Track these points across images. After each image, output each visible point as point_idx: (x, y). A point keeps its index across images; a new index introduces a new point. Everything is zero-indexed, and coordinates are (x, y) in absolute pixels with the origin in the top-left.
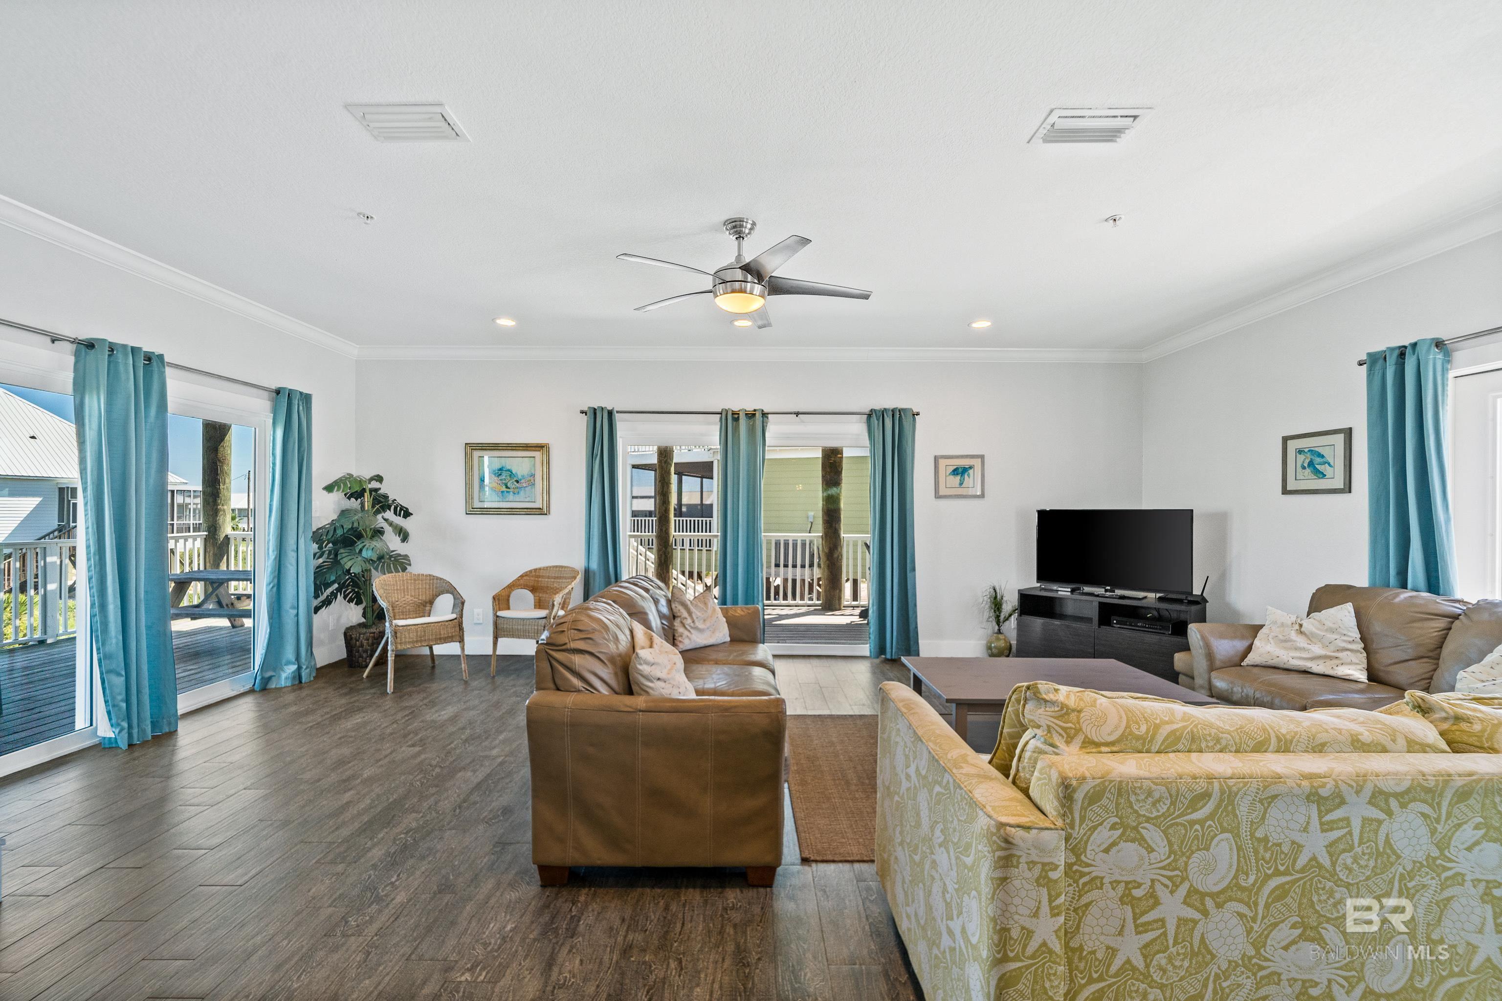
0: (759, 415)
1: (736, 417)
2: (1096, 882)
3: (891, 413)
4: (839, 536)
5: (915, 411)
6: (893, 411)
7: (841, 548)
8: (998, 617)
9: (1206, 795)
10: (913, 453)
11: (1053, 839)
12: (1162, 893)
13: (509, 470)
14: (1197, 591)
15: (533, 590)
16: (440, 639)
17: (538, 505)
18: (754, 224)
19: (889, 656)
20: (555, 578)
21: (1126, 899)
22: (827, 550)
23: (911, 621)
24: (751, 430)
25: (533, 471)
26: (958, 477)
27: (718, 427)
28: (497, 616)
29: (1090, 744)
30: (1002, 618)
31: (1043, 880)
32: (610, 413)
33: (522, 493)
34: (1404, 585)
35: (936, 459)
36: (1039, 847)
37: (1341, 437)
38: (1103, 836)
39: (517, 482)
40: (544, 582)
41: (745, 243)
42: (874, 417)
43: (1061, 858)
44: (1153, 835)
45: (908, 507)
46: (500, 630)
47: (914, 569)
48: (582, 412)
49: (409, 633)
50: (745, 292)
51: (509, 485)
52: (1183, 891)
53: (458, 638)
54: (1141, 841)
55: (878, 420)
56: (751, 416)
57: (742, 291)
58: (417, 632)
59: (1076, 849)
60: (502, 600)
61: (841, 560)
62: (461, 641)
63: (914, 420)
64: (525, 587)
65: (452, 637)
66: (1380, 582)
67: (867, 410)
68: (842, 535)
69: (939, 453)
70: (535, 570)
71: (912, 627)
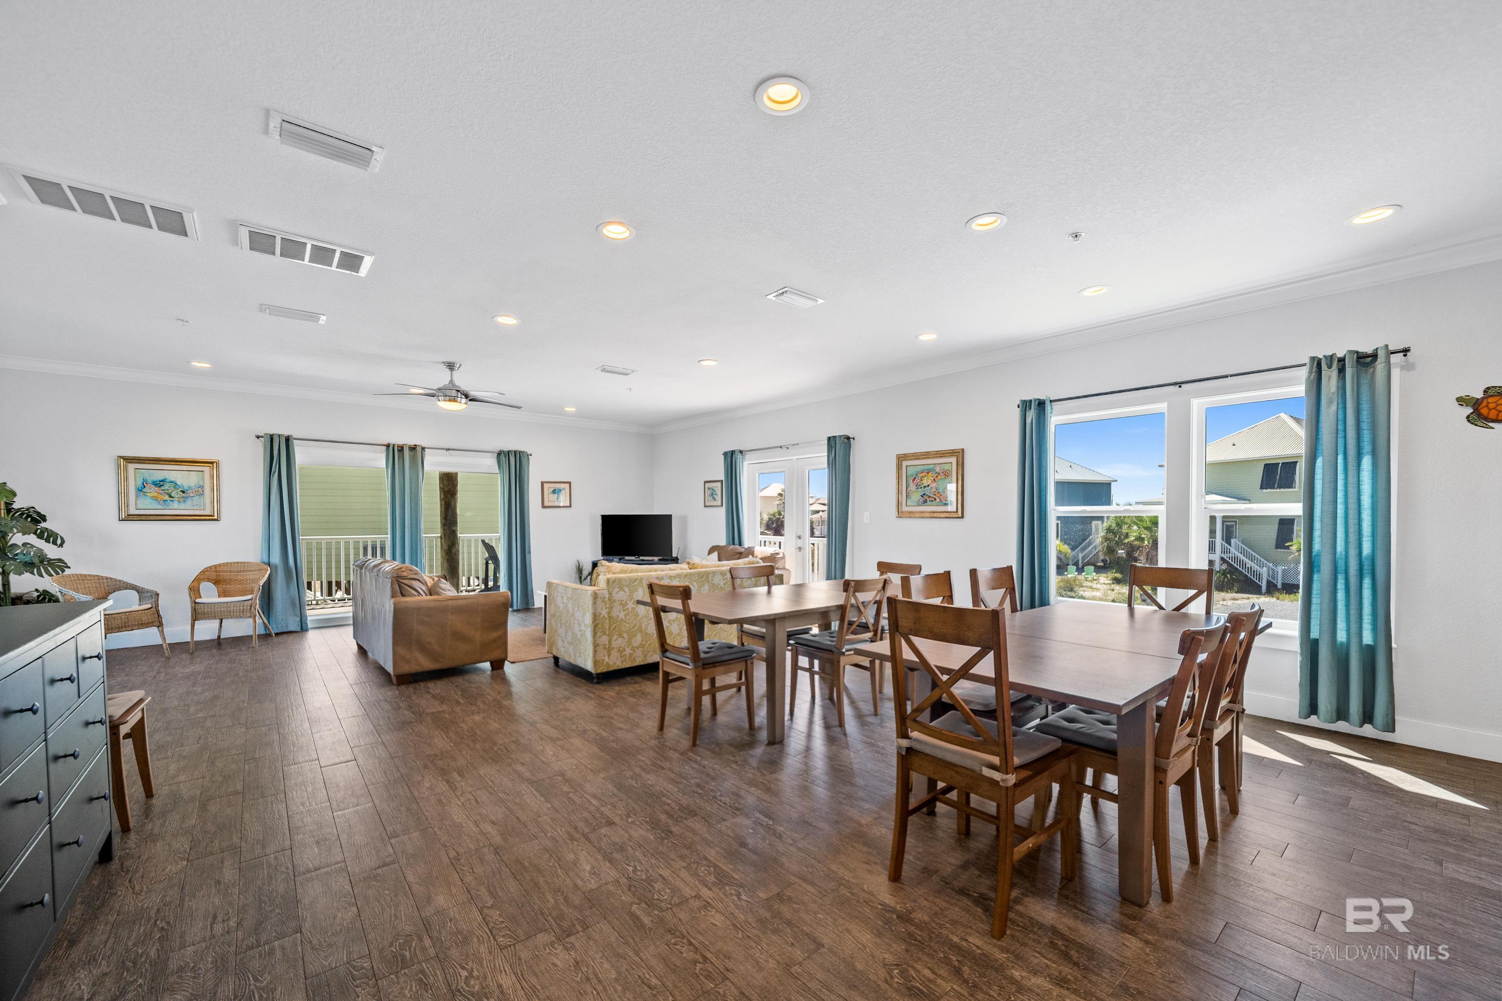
0: (419, 449)
1: (401, 449)
2: (615, 601)
3: (513, 454)
4: (456, 536)
5: (529, 453)
6: (515, 452)
7: (458, 545)
8: (581, 578)
9: (637, 579)
10: (528, 477)
11: (605, 592)
12: (628, 602)
13: (172, 482)
14: (674, 555)
15: (216, 582)
16: (142, 624)
17: (208, 512)
18: (460, 365)
19: (515, 608)
20: (238, 572)
21: (621, 604)
22: (445, 547)
23: (529, 584)
24: (413, 459)
25: (201, 484)
26: (556, 495)
27: (384, 455)
28: (196, 603)
29: (614, 573)
30: (583, 578)
31: (604, 601)
32: (288, 439)
33: (189, 502)
34: (734, 544)
35: (542, 483)
36: (603, 594)
37: (720, 483)
38: (616, 590)
39: (183, 492)
40: (226, 575)
41: (454, 373)
42: (503, 456)
43: (607, 596)
44: (626, 589)
45: (526, 513)
46: (198, 614)
47: (530, 552)
48: (258, 437)
49: (114, 620)
50: (457, 401)
51: (172, 494)
52: (632, 601)
53: (157, 624)
54: (624, 591)
55: (505, 457)
56: (413, 448)
57: (455, 401)
58: (121, 619)
59: (610, 594)
60: (194, 590)
61: (458, 554)
62: (160, 625)
63: (528, 458)
64: (209, 580)
65: (153, 622)
66: (728, 544)
67: (497, 449)
68: (459, 535)
69: (543, 480)
70: (215, 566)
71: (529, 588)
